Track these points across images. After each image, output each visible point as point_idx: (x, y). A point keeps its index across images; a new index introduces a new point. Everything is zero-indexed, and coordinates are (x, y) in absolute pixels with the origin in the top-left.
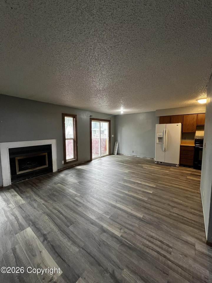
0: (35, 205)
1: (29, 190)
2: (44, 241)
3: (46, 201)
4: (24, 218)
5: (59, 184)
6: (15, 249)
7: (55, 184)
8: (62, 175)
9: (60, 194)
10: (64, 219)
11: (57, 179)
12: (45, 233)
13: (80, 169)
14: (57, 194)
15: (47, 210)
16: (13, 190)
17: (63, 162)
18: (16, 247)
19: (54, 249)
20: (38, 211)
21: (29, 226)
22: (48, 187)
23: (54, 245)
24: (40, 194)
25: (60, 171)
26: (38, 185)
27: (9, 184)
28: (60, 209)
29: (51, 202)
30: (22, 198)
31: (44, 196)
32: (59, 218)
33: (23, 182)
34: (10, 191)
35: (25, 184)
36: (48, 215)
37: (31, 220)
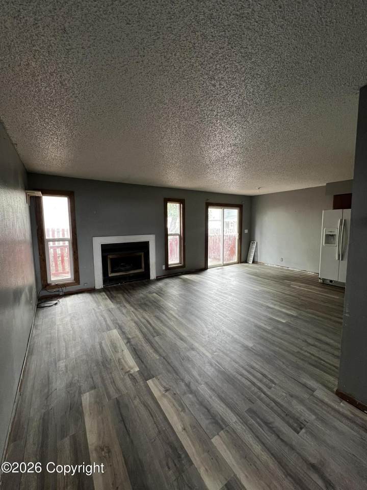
0: (124, 311)
1: (120, 295)
2: (127, 343)
3: (136, 309)
4: (112, 320)
5: (154, 294)
6: (101, 343)
7: (150, 293)
8: (160, 284)
9: (153, 305)
10: (151, 329)
11: (153, 287)
12: (130, 337)
13: (186, 279)
14: (150, 304)
15: (136, 318)
16: (104, 293)
17: (164, 267)
18: (103, 342)
19: (136, 352)
20: (126, 317)
21: (116, 328)
22: (141, 295)
23: (136, 348)
24: (130, 301)
25: (159, 279)
26: (130, 291)
27: (101, 287)
28: (149, 320)
29: (142, 311)
30: (112, 302)
31: (134, 304)
32: (146, 327)
33: (114, 287)
34: (101, 293)
35: (117, 289)
36: (135, 322)
37: (118, 324)
